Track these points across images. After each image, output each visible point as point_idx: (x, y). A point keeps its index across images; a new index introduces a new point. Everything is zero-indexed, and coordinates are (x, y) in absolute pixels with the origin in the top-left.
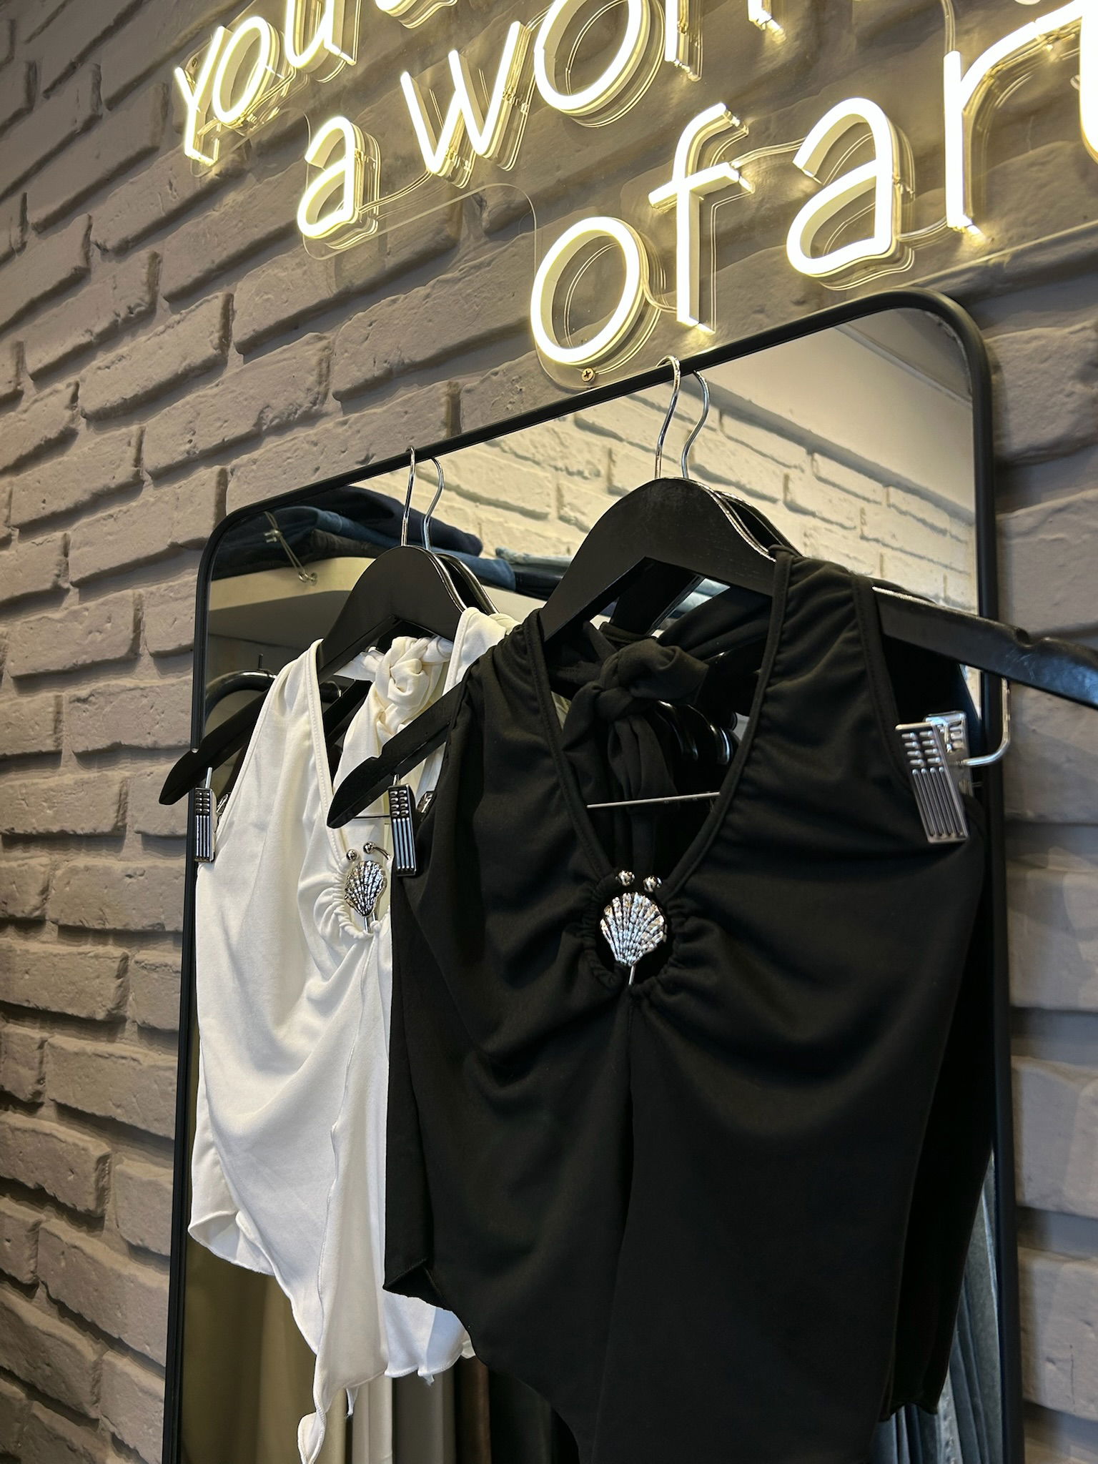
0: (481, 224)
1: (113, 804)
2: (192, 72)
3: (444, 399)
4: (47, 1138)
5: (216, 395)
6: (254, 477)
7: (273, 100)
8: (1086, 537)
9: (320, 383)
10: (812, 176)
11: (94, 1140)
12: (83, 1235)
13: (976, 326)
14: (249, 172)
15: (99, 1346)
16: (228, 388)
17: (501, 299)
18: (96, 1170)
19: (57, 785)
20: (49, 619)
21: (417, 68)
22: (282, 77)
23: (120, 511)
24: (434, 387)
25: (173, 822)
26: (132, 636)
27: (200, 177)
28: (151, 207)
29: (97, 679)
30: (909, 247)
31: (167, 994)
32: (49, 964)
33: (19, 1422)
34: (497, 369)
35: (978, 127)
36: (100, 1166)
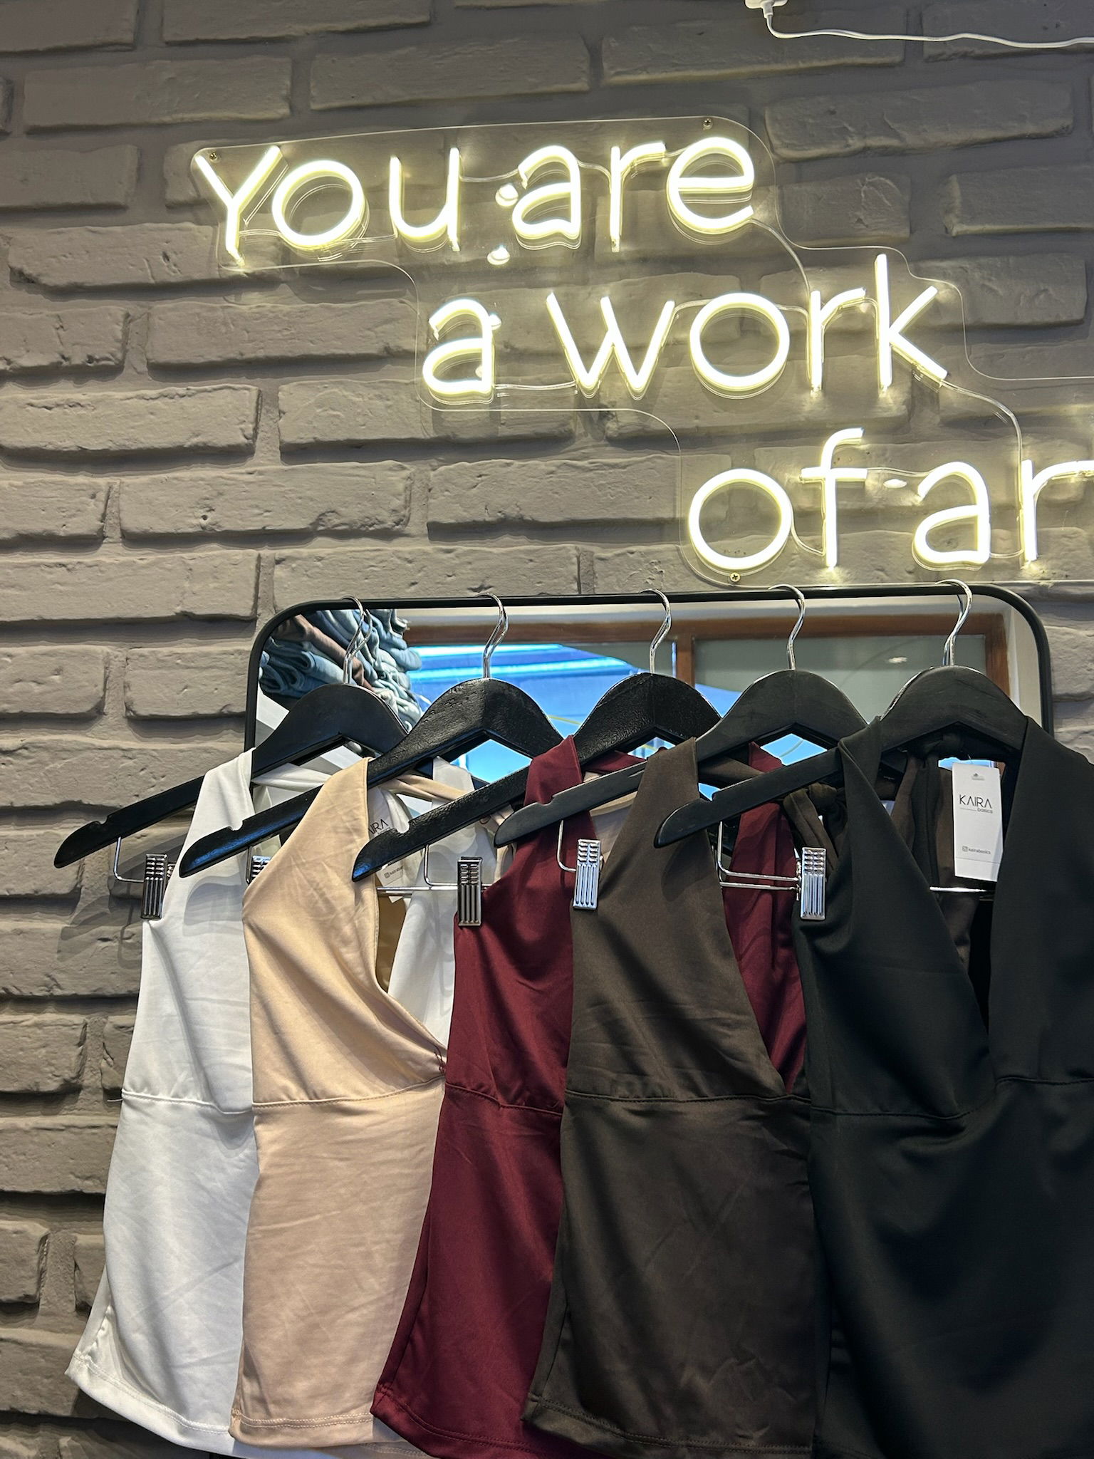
0: (603, 431)
3: (574, 560)
6: (318, 573)
16: (271, 481)
18: (38, 1253)
23: (79, 563)
24: (564, 548)
26: (101, 695)
27: (224, 269)
28: (130, 267)
34: (632, 549)
36: (42, 1247)
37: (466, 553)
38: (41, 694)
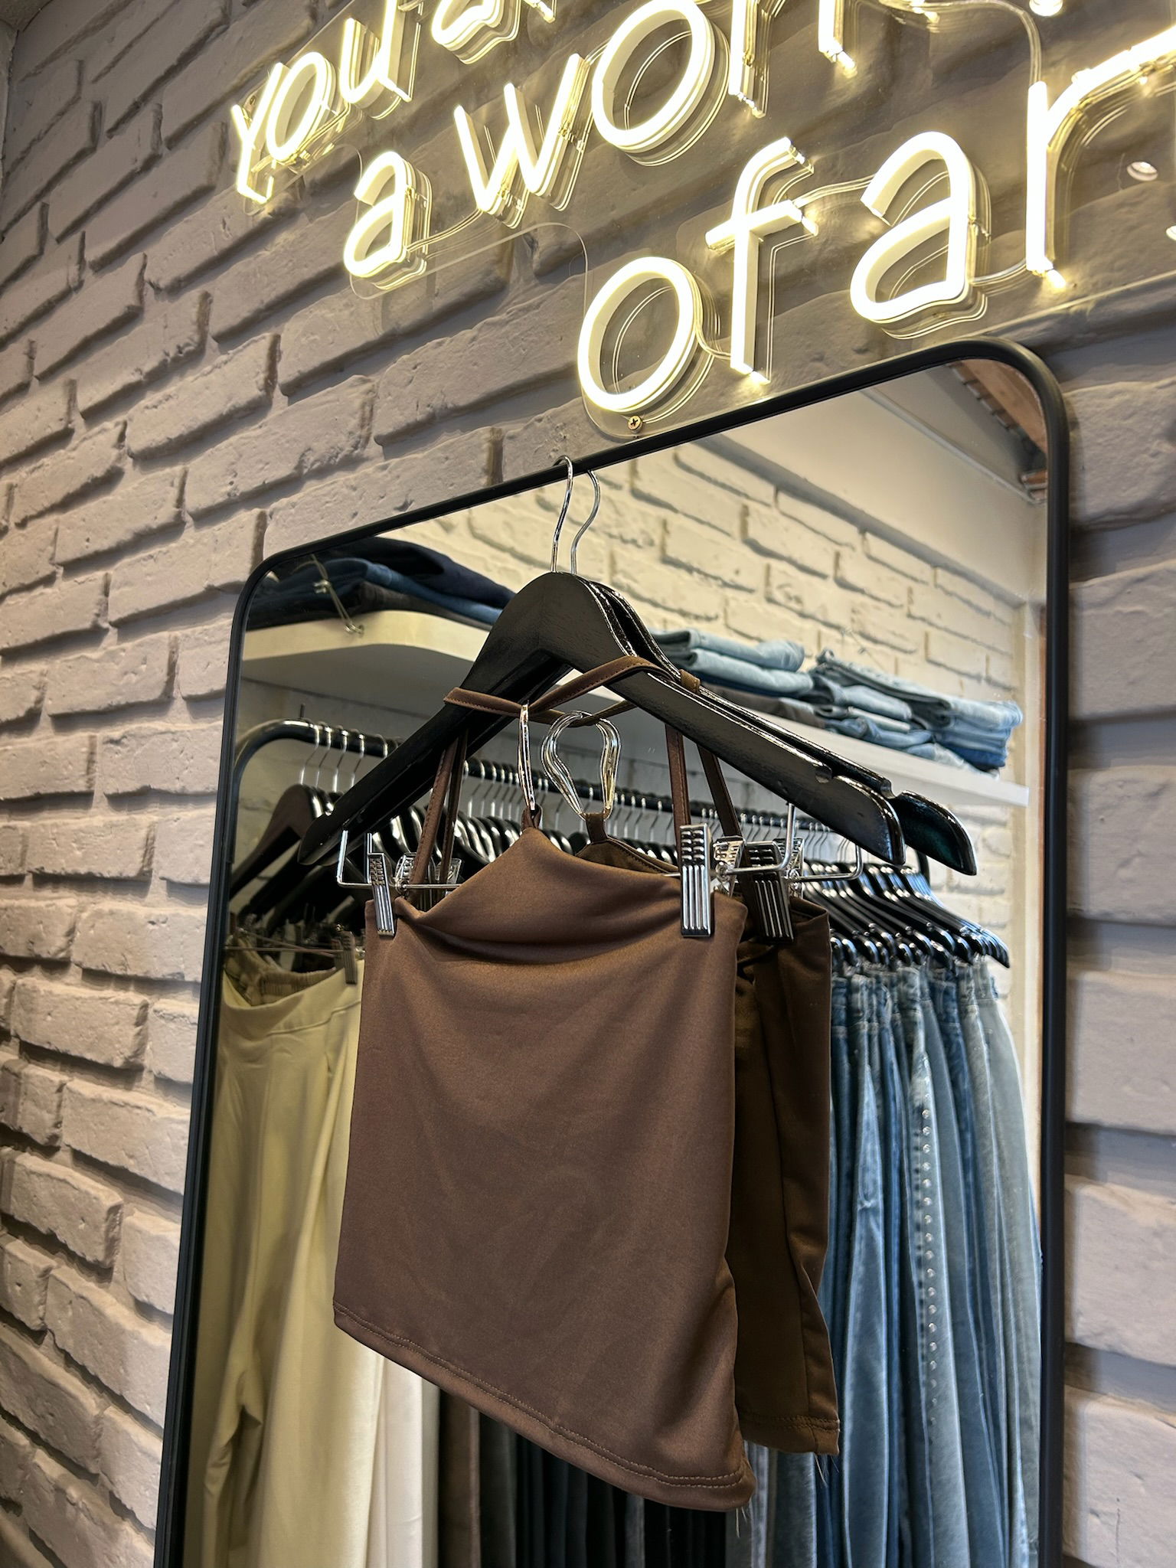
0: (531, 267)
1: (140, 848)
2: (250, 110)
3: (486, 446)
4: (62, 1184)
5: (257, 437)
6: (293, 521)
7: (328, 136)
8: (1167, 610)
9: (362, 427)
10: (880, 216)
11: (106, 1188)
12: (92, 1285)
13: (1055, 379)
14: (303, 210)
15: (102, 1400)
16: (270, 430)
17: (548, 343)
18: (107, 1220)
19: (86, 827)
20: (87, 658)
21: (472, 106)
22: (336, 113)
23: (160, 552)
24: (476, 433)
25: (196, 870)
26: (166, 679)
27: (253, 216)
28: (204, 245)
29: (131, 721)
30: (982, 292)
31: (183, 1046)
32: (71, 1007)
33: (21, 1469)
34: (541, 415)
35: (1063, 166)
36: (112, 1216)
37: (396, 467)
38: (138, 682)
